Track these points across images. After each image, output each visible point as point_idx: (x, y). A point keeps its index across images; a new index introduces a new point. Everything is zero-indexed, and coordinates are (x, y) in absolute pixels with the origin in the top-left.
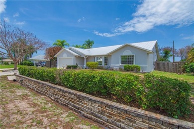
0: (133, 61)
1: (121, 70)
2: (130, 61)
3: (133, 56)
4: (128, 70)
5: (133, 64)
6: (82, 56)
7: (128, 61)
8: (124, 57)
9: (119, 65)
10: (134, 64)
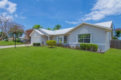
0: (90, 40)
1: (77, 48)
2: (87, 40)
3: (89, 35)
4: (84, 49)
5: (89, 42)
6: (47, 36)
7: (85, 40)
8: (81, 35)
9: (76, 43)
10: (91, 43)
